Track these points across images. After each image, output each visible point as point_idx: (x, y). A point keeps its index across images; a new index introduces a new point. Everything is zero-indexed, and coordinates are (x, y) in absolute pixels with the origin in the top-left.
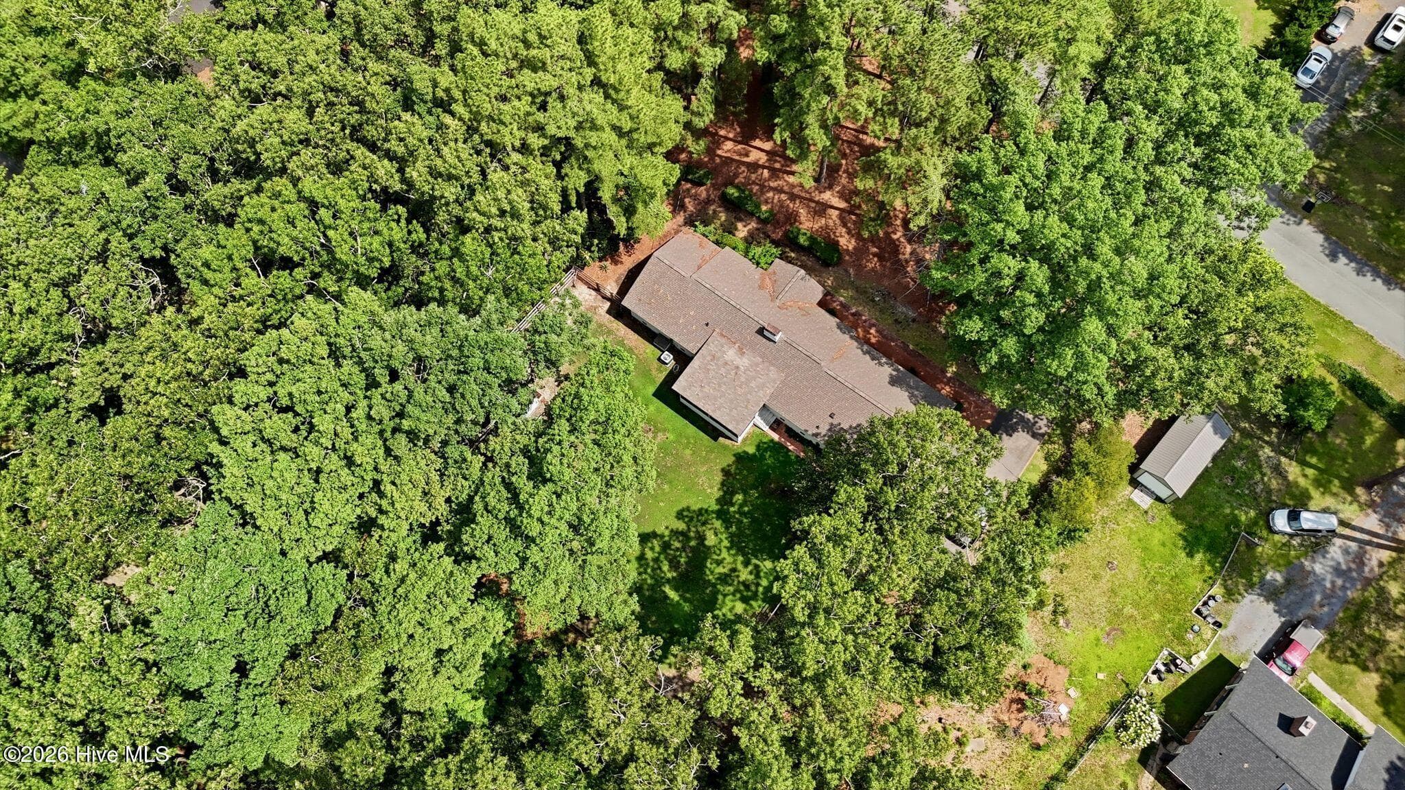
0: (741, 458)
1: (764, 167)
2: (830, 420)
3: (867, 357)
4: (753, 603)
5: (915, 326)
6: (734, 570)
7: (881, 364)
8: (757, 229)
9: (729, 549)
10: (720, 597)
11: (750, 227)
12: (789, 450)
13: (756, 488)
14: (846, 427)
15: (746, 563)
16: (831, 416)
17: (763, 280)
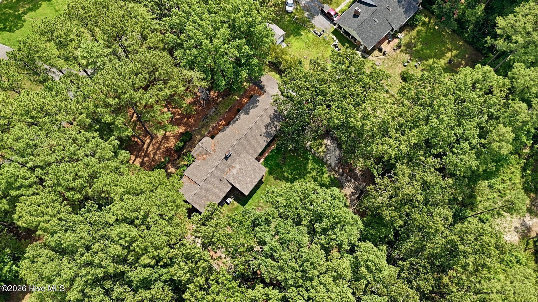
0: (270, 173)
1: (143, 159)
2: (262, 136)
3: (237, 122)
4: (324, 171)
5: (219, 109)
6: (312, 177)
7: (239, 118)
8: (172, 164)
9: (305, 179)
10: (322, 182)
11: (170, 167)
12: (268, 155)
13: (282, 168)
14: (265, 131)
15: (310, 173)
16: (261, 135)
17: (200, 159)
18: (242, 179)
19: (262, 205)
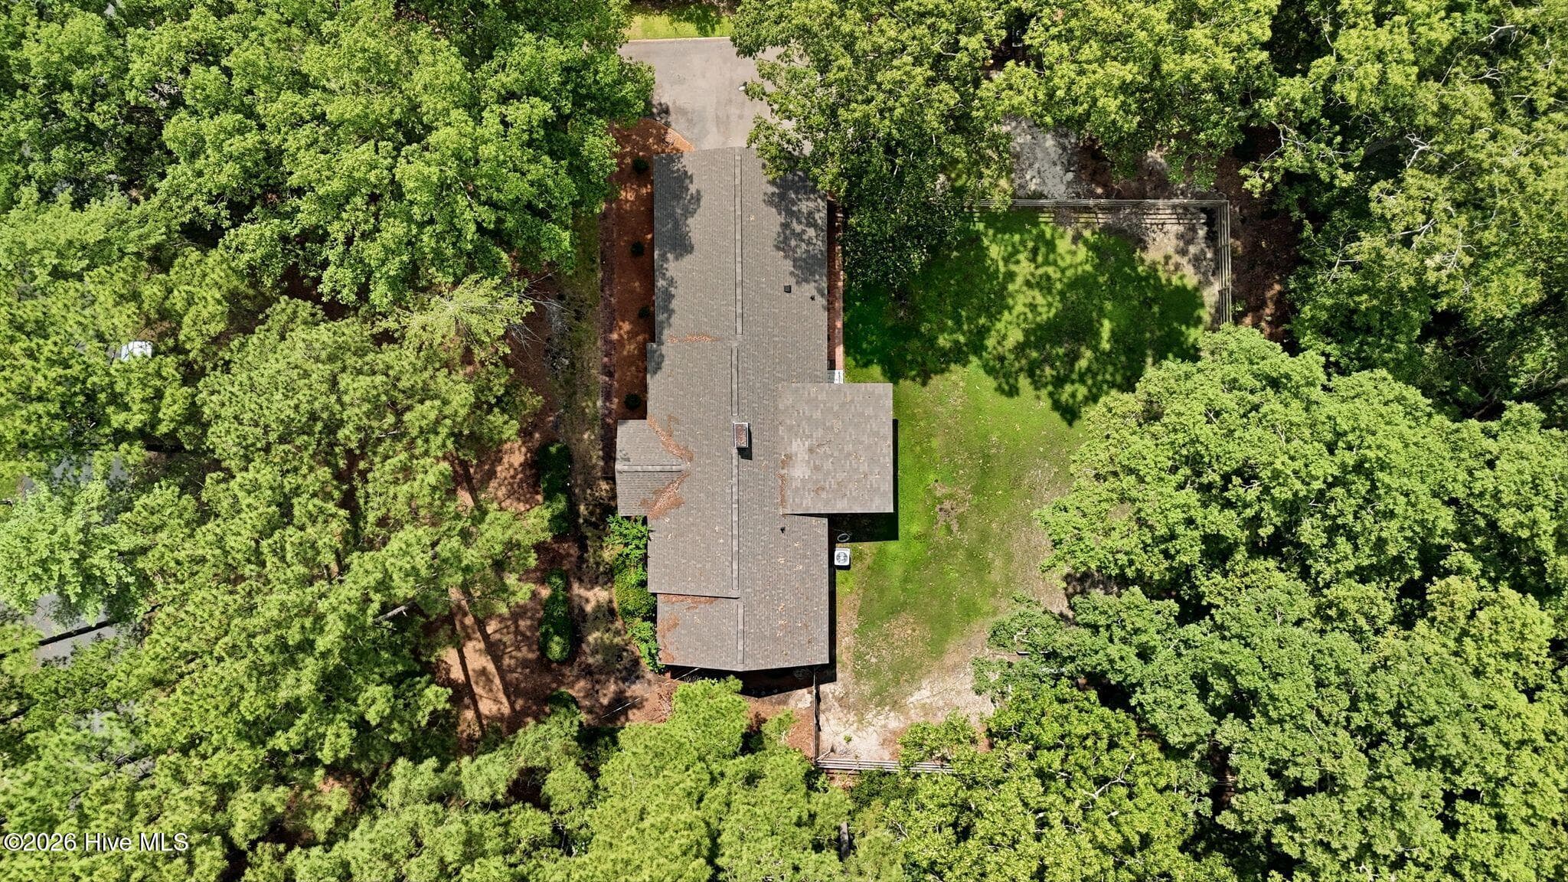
0: (894, 375)
1: (486, 637)
2: (794, 288)
3: (675, 304)
4: (1048, 236)
5: (568, 292)
6: (1028, 283)
7: (671, 282)
8: (581, 581)
9: (1010, 309)
10: (1069, 273)
11: (583, 592)
12: (844, 325)
13: (918, 331)
14: (788, 265)
15: (1011, 276)
16: (788, 290)
17: (664, 512)
18: (841, 476)
19: (947, 490)
